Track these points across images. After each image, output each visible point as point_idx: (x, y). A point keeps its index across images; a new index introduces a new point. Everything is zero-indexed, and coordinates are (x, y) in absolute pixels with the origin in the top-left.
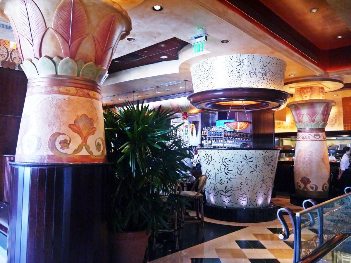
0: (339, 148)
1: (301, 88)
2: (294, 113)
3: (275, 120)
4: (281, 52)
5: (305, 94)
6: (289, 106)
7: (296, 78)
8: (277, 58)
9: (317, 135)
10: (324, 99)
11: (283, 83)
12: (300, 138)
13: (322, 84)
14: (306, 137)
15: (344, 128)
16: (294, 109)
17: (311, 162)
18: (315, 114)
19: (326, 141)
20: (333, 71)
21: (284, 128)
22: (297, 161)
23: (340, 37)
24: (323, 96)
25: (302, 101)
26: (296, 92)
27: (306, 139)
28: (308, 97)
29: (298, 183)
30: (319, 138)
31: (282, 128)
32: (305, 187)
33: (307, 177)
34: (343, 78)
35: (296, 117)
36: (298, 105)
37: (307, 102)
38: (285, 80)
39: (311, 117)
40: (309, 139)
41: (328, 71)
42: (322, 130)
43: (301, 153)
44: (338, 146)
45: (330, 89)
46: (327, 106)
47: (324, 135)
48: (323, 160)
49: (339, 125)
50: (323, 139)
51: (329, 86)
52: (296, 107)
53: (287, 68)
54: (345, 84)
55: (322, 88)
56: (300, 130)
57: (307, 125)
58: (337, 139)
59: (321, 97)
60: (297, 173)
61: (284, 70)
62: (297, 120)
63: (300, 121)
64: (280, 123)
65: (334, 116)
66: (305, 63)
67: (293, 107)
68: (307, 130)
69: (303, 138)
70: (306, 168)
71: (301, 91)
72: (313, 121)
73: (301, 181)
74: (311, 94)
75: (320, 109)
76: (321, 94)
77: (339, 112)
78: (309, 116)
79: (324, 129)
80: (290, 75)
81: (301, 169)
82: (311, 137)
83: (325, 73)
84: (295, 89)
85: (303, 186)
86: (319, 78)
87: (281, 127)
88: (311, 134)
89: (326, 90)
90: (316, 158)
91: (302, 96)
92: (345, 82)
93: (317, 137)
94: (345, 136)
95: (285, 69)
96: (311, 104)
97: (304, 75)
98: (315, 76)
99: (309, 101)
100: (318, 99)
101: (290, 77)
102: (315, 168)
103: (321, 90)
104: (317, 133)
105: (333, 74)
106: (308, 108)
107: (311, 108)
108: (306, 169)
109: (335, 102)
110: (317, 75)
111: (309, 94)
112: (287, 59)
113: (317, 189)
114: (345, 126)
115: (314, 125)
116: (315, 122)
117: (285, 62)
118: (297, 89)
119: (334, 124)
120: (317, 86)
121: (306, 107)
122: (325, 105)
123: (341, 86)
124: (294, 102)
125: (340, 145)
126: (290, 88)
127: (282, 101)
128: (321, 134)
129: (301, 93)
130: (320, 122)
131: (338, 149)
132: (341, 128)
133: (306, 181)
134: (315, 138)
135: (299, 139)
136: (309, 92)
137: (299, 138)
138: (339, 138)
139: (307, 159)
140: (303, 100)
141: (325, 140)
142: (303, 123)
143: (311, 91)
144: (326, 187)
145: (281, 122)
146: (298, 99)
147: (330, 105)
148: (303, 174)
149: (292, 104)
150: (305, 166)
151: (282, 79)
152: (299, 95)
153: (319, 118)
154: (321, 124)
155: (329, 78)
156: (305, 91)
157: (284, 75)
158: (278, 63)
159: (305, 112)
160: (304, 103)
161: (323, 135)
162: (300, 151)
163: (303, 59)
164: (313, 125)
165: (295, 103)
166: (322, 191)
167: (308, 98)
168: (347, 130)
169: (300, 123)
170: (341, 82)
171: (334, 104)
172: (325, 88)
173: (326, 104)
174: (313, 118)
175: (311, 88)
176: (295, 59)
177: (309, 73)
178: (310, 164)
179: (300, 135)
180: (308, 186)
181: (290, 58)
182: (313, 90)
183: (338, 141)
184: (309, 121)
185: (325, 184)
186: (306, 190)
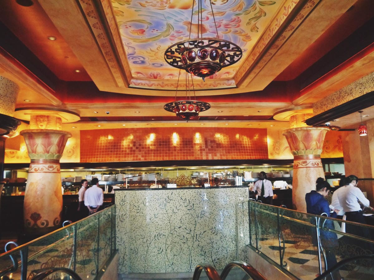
0: (75, 180)
1: (37, 116)
2: (27, 142)
3: (6, 149)
4: (12, 73)
5: (41, 123)
6: (22, 133)
7: (32, 104)
8: (7, 79)
9: (51, 167)
10: (61, 130)
11: (14, 108)
12: (33, 170)
13: (59, 115)
14: (39, 169)
15: (81, 161)
16: (27, 138)
17: (43, 195)
18: (50, 144)
19: (60, 173)
20: (70, 103)
21: (18, 158)
22: (27, 195)
23: (78, 71)
24: (60, 126)
25: (37, 130)
26: (31, 119)
27: (39, 171)
28: (44, 126)
29: (28, 220)
30: (53, 170)
31: (15, 158)
32: (36, 224)
33: (38, 213)
34: (80, 112)
35: (29, 146)
36: (33, 134)
37: (42, 131)
38: (17, 105)
39: (45, 147)
40: (43, 171)
41: (66, 103)
42: (56, 161)
43: (33, 186)
44: (74, 178)
45: (67, 120)
46: (63, 137)
47: (59, 166)
48: (56, 193)
49: (76, 157)
50: (57, 172)
51: (67, 117)
52: (29, 135)
53: (20, 92)
54: (81, 118)
55: (60, 119)
56: (33, 162)
57: (41, 156)
58: (75, 171)
59: (58, 128)
60: (27, 208)
61: (16, 93)
62: (30, 150)
63: (34, 152)
64: (13, 153)
65: (72, 148)
66: (41, 90)
67: (27, 135)
68: (41, 162)
69: (36, 170)
70: (37, 202)
71: (37, 118)
72: (48, 152)
73: (30, 217)
74: (48, 124)
75: (55, 140)
76: (58, 125)
77: (76, 144)
78: (43, 146)
79: (59, 161)
80: (25, 100)
81: (31, 204)
82: (44, 168)
83: (62, 104)
84: (31, 116)
85: (32, 222)
86: (56, 107)
87: (13, 157)
88: (44, 165)
89: (64, 121)
90: (48, 191)
91: (37, 124)
92: (81, 116)
93: (51, 169)
94: (81, 168)
95: (18, 93)
96: (46, 134)
97: (40, 102)
98: (52, 105)
99: (45, 131)
100: (54, 129)
101: (24, 102)
102: (46, 203)
103: (58, 120)
104: (51, 165)
105: (70, 106)
106: (43, 137)
107: (46, 138)
108: (37, 204)
109: (71, 134)
110: (54, 104)
111: (46, 123)
112: (20, 83)
113: (48, 224)
114: (81, 158)
115: (49, 156)
116: (50, 154)
117: (17, 85)
118: (34, 116)
119: (71, 156)
120: (55, 116)
121: (41, 137)
122: (60, 136)
123: (78, 119)
124: (28, 130)
125: (76, 177)
126: (25, 114)
127: (11, 128)
128: (55, 166)
129: (37, 121)
130: (54, 154)
131: (73, 181)
132: (78, 161)
133: (36, 216)
134: (49, 170)
135: (31, 171)
136: (46, 121)
137: (31, 169)
138: (76, 170)
139: (38, 193)
140: (39, 128)
141: (58, 172)
142: (37, 153)
143: (48, 120)
144: (58, 221)
145: (14, 151)
146: (33, 127)
147: (66, 137)
148: (33, 210)
149: (26, 132)
150: (37, 201)
151: (12, 103)
152: (34, 123)
153: (54, 148)
154: (56, 155)
155: (66, 109)
156: (42, 120)
157: (15, 99)
158: (9, 84)
159: (39, 142)
160: (40, 132)
161: (57, 167)
162: (31, 184)
163: (39, 85)
164: (47, 156)
165: (28, 132)
166: (53, 226)
167: (43, 128)
168: (83, 162)
169: (34, 154)
170: (78, 115)
171: (70, 136)
172: (62, 119)
173: (62, 135)
174: (48, 149)
175: (48, 117)
176: (29, 84)
177: (45, 101)
178: (42, 198)
179: (33, 166)
180: (39, 223)
181: (23, 82)
182: (50, 119)
183: (75, 173)
184: (43, 152)
185: (56, 218)
186: (36, 227)
